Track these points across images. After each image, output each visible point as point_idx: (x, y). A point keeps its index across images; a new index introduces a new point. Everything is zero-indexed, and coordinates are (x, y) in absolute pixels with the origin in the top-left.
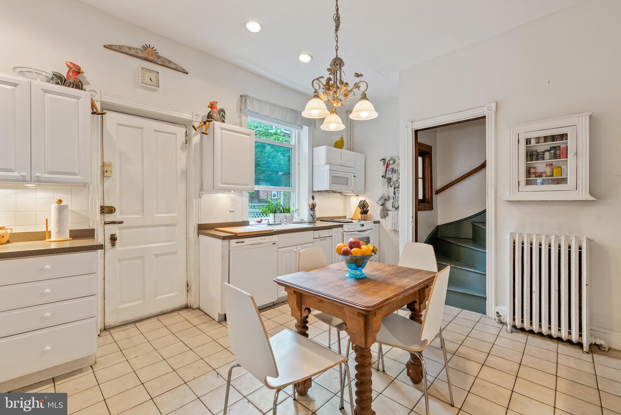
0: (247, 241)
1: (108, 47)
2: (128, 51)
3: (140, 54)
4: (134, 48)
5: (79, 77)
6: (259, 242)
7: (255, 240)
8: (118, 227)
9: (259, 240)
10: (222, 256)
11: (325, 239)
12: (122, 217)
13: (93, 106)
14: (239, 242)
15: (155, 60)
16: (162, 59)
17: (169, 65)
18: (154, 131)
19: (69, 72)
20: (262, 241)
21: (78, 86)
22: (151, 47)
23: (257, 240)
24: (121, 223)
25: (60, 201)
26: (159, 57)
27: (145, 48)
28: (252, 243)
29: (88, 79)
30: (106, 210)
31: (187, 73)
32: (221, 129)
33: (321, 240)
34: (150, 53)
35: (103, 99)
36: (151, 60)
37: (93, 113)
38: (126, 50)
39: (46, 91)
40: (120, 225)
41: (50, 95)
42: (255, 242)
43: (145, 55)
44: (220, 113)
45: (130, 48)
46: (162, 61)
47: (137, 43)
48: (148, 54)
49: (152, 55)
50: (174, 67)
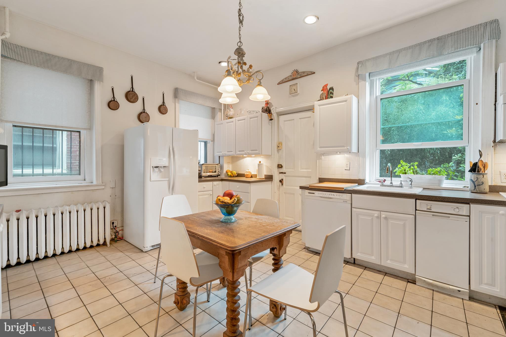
0: (317, 193)
1: (279, 83)
4: (288, 77)
6: (327, 196)
7: (324, 194)
8: (284, 176)
9: (328, 195)
10: (302, 201)
11: (449, 217)
12: (286, 170)
14: (311, 193)
17: (304, 75)
18: (299, 119)
20: (330, 196)
22: (296, 70)
23: (326, 194)
24: (285, 173)
25: (260, 162)
26: (299, 73)
27: (293, 73)
28: (321, 195)
30: (280, 166)
31: (314, 73)
32: (319, 106)
33: (433, 215)
35: (277, 111)
36: (295, 78)
38: (285, 80)
40: (284, 174)
42: (324, 196)
43: (292, 77)
44: (330, 90)
45: (286, 78)
46: (300, 75)
47: (288, 73)
48: (294, 75)
49: (296, 75)
50: (305, 74)
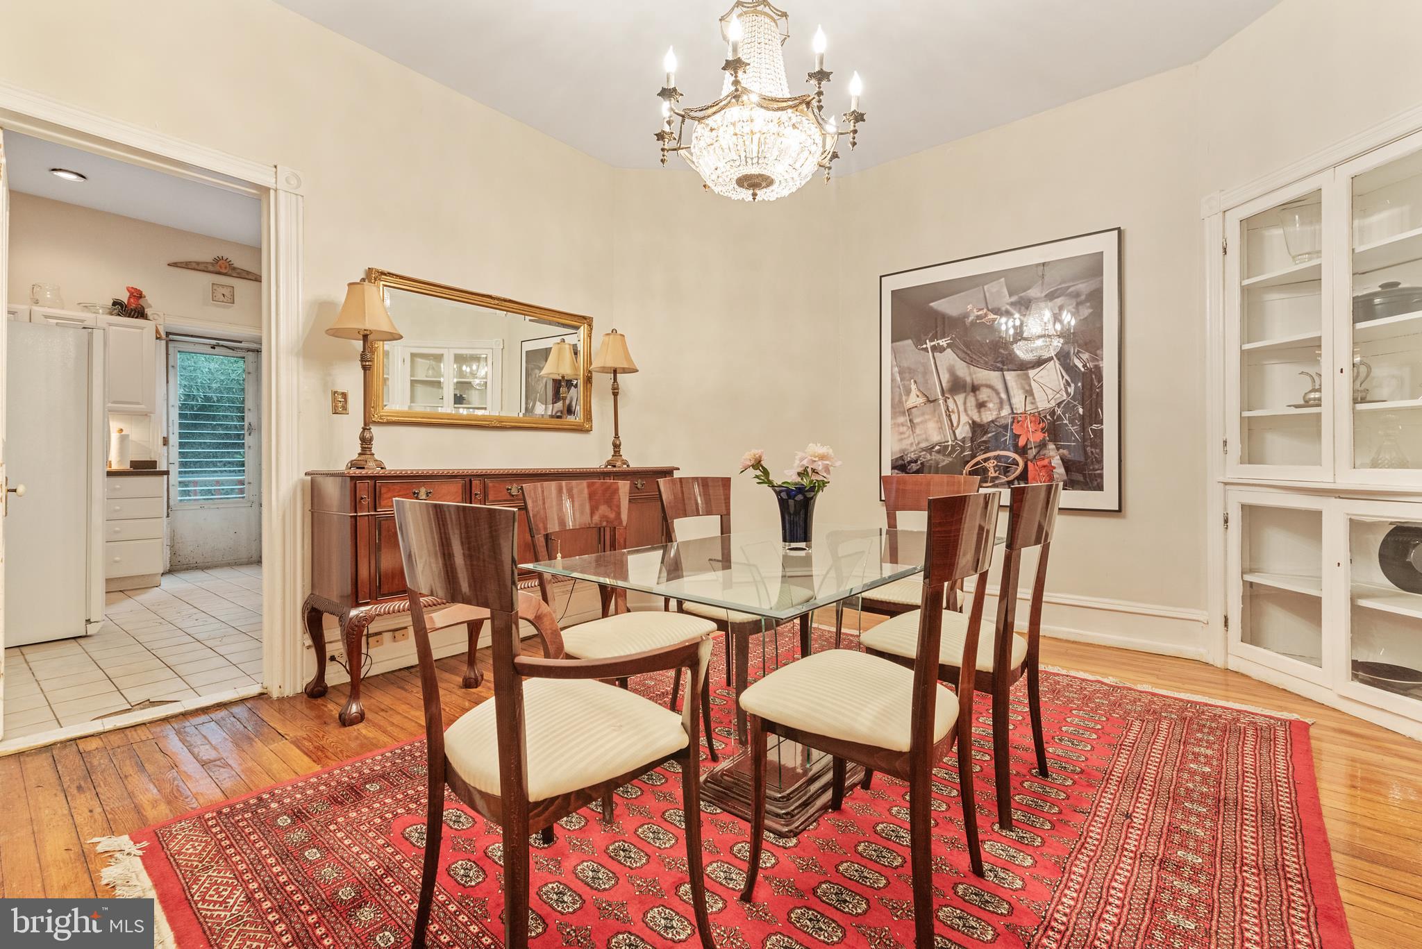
1: (174, 265)
2: (196, 267)
3: (211, 268)
4: (204, 263)
5: (142, 302)
13: (157, 331)
15: (230, 272)
16: (239, 271)
17: (244, 276)
19: (130, 298)
21: (140, 313)
22: (225, 258)
25: (121, 430)
26: (234, 269)
27: (217, 260)
29: (150, 302)
34: (223, 266)
36: (225, 273)
37: (157, 338)
38: (194, 265)
39: (110, 325)
41: (114, 328)
43: (217, 268)
45: (198, 263)
46: (238, 273)
47: (206, 256)
48: (221, 267)
49: (226, 268)
50: (252, 277)
